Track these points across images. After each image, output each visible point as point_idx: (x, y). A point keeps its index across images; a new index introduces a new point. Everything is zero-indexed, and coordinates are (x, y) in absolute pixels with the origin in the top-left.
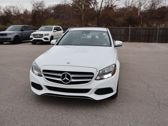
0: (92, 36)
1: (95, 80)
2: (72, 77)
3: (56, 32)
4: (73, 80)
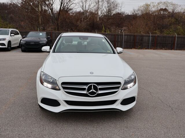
0: (78, 43)
1: (122, 89)
2: (99, 88)
3: (14, 36)
4: (100, 92)
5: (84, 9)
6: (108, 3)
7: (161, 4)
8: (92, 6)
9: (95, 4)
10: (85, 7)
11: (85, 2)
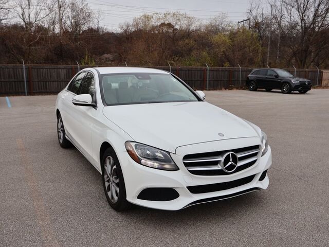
2: (239, 158)
4: (240, 164)
5: (27, 20)
6: (73, 10)
7: (169, 16)
8: (42, 15)
9: (48, 11)
10: (29, 17)
11: (27, 7)
